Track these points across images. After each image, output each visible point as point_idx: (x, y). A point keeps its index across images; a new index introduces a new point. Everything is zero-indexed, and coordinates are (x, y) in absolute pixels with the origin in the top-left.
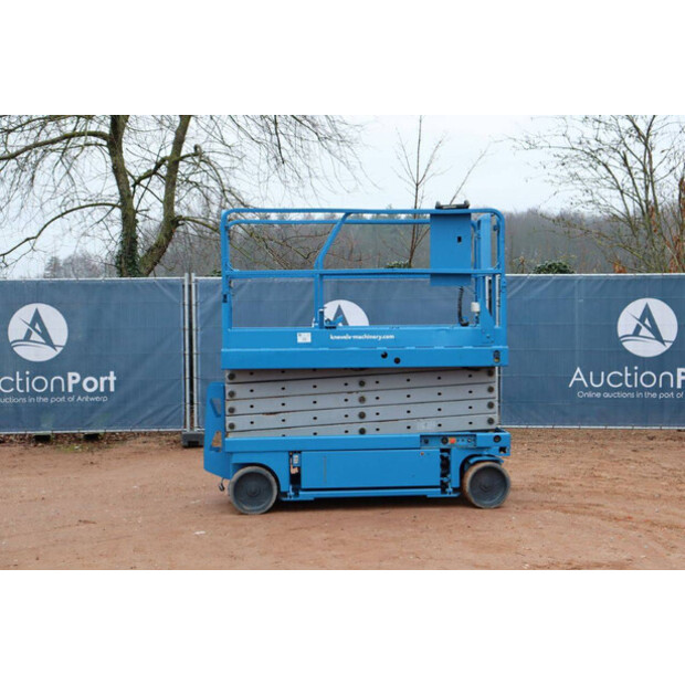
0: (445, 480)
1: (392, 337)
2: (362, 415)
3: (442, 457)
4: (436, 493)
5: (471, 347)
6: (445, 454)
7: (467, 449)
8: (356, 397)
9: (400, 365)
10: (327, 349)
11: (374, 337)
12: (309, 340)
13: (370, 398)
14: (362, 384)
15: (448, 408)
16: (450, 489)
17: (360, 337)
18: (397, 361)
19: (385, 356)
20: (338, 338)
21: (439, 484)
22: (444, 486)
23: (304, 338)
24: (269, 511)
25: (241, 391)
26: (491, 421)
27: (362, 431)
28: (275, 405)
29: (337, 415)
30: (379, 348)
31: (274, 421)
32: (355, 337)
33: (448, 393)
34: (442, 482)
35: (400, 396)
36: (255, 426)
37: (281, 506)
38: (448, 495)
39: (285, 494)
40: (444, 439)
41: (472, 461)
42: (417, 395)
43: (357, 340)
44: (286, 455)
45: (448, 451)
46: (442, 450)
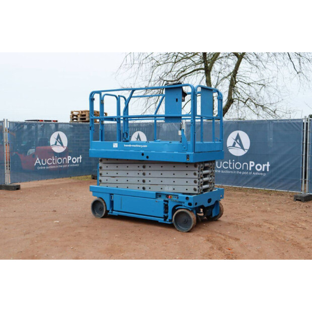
0: (166, 215)
1: (146, 146)
2: (144, 181)
3: (164, 204)
4: (161, 220)
5: (177, 153)
6: (166, 203)
7: (176, 202)
8: (141, 173)
9: (149, 159)
10: (123, 151)
11: (140, 146)
12: (117, 147)
13: (147, 173)
14: (144, 167)
15: (178, 181)
16: (168, 220)
17: (135, 146)
18: (147, 157)
19: (143, 154)
20: (127, 146)
21: (163, 216)
22: (166, 218)
23: (115, 145)
24: (102, 218)
25: (104, 166)
26: (195, 190)
27: (144, 188)
28: (114, 173)
29: (134, 180)
30: (141, 151)
31: (113, 180)
32: (133, 146)
33: (178, 174)
34: (164, 216)
35: (158, 174)
36: (108, 182)
37: (107, 216)
38: (167, 222)
39: (108, 211)
40: (167, 196)
41: (176, 208)
42: (166, 174)
43: (134, 147)
44: (108, 195)
45: (167, 201)
46: (165, 201)
